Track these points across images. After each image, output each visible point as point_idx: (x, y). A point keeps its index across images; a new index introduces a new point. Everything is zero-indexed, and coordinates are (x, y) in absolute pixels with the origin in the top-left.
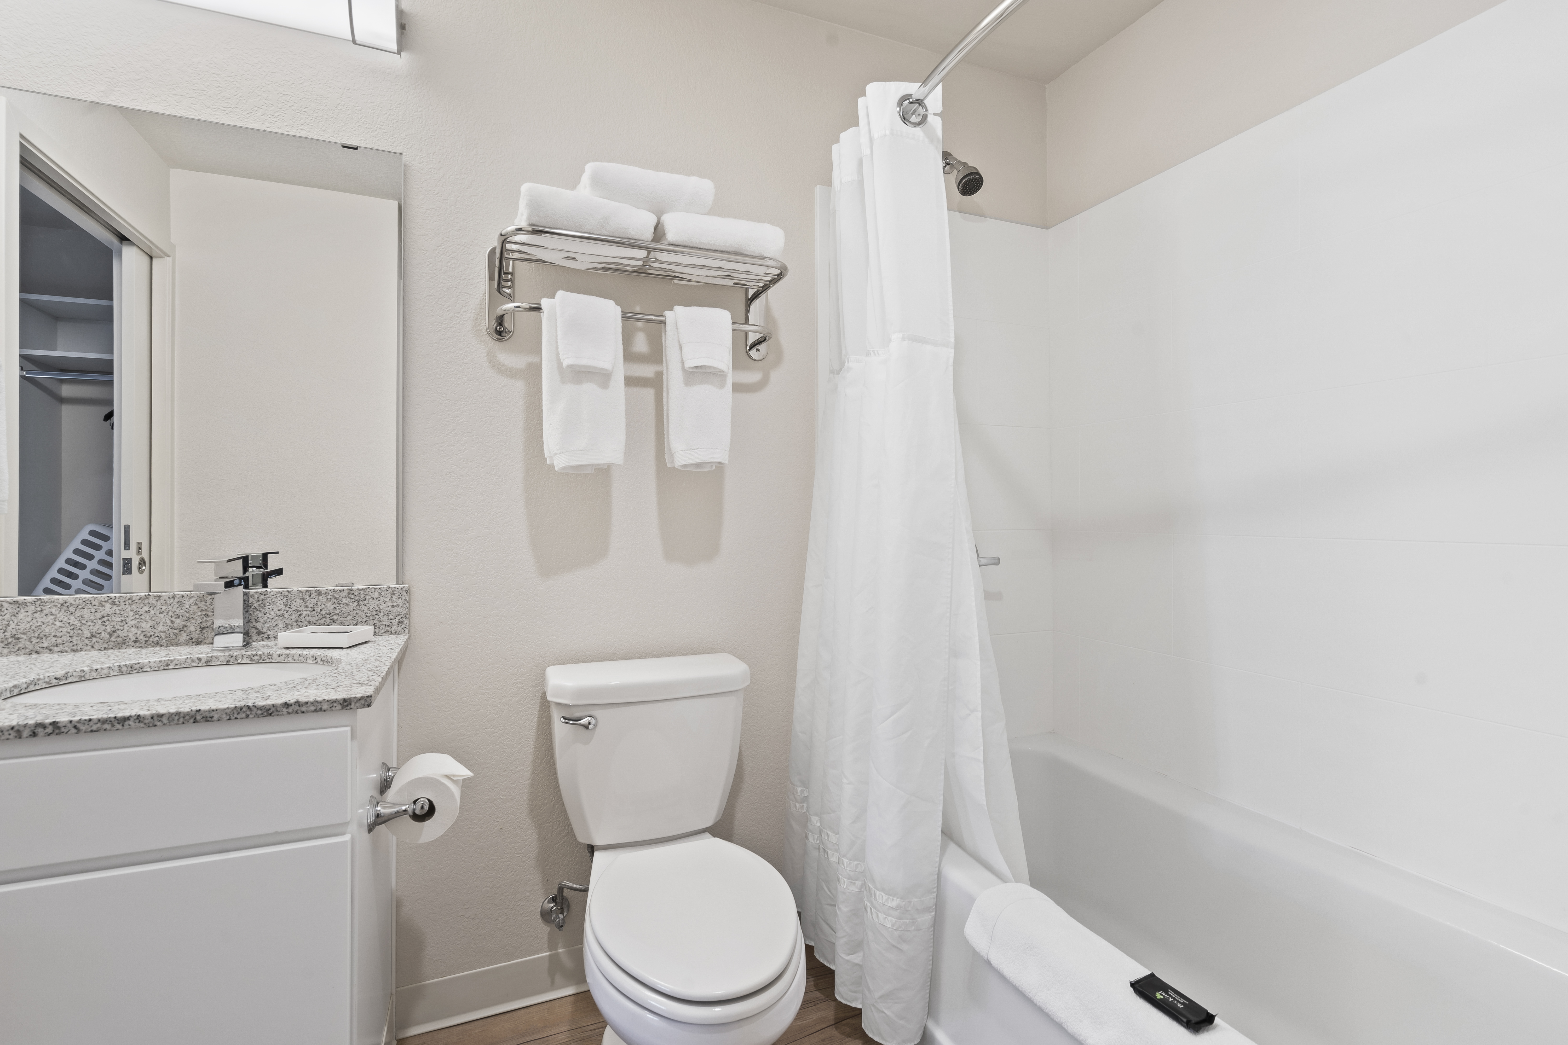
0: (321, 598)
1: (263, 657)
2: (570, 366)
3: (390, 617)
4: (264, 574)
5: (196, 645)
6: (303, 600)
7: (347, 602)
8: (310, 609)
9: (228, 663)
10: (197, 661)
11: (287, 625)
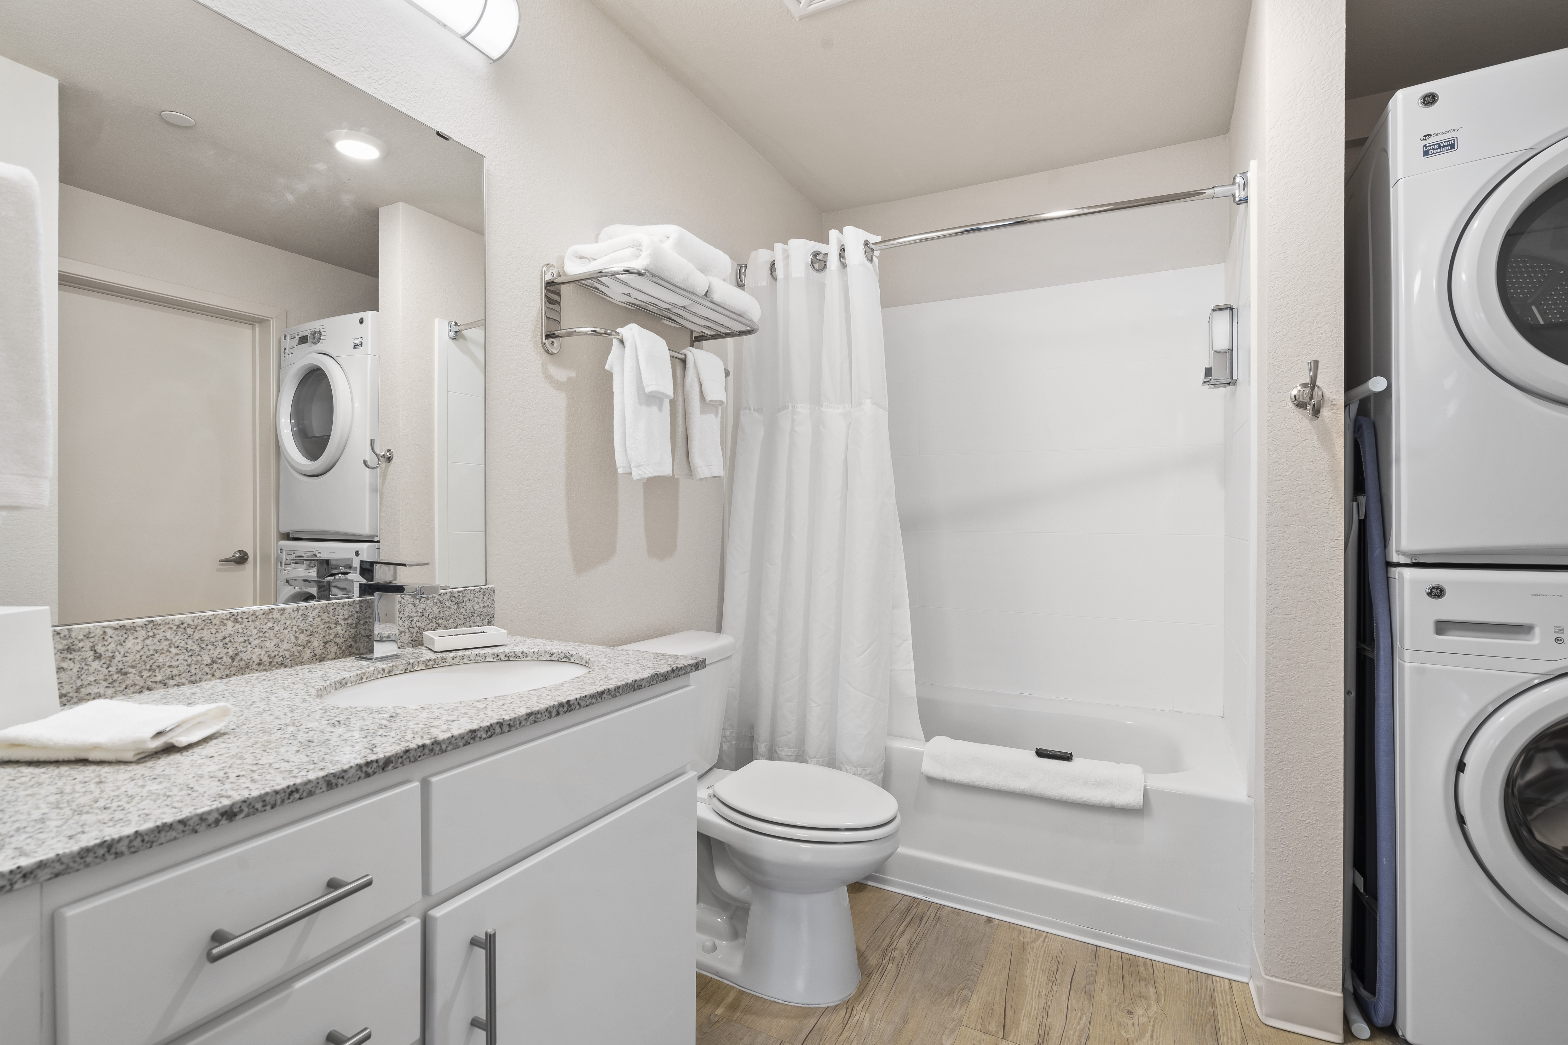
6: (414, 605)
7: (449, 605)
8: (420, 614)
9: (406, 671)
10: (382, 672)
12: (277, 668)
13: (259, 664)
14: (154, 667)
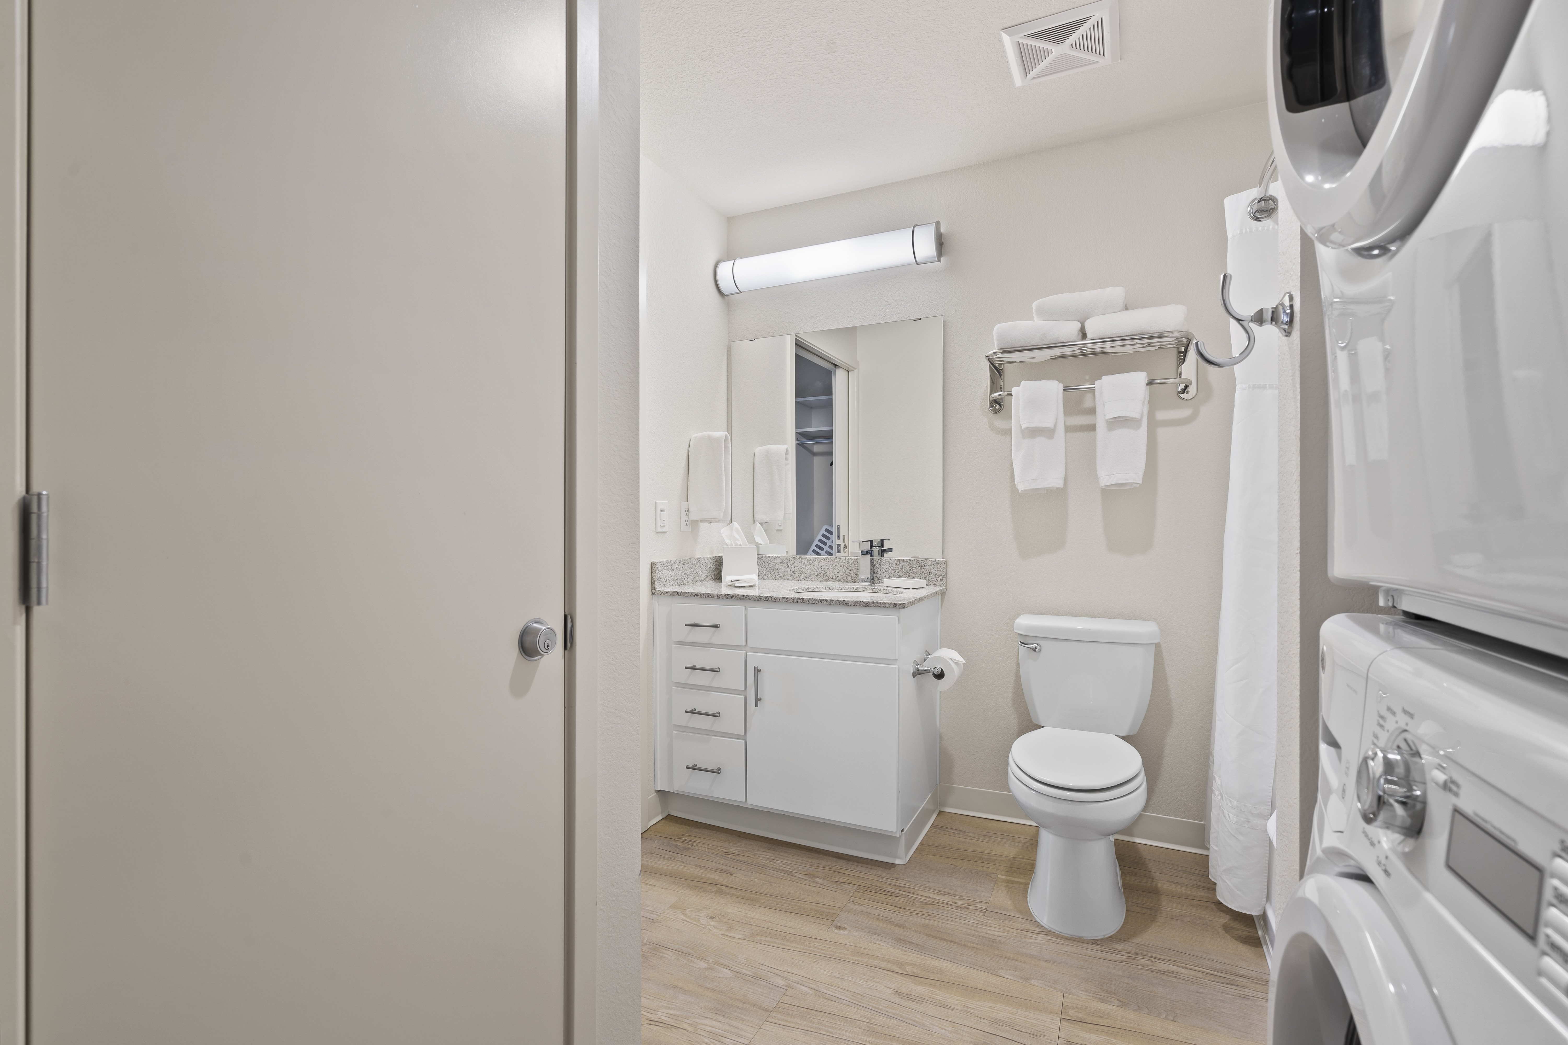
0: (903, 564)
2: (1027, 428)
3: (937, 576)
4: (881, 550)
5: (854, 582)
6: (895, 564)
7: (916, 566)
8: (899, 569)
9: (864, 591)
10: (853, 589)
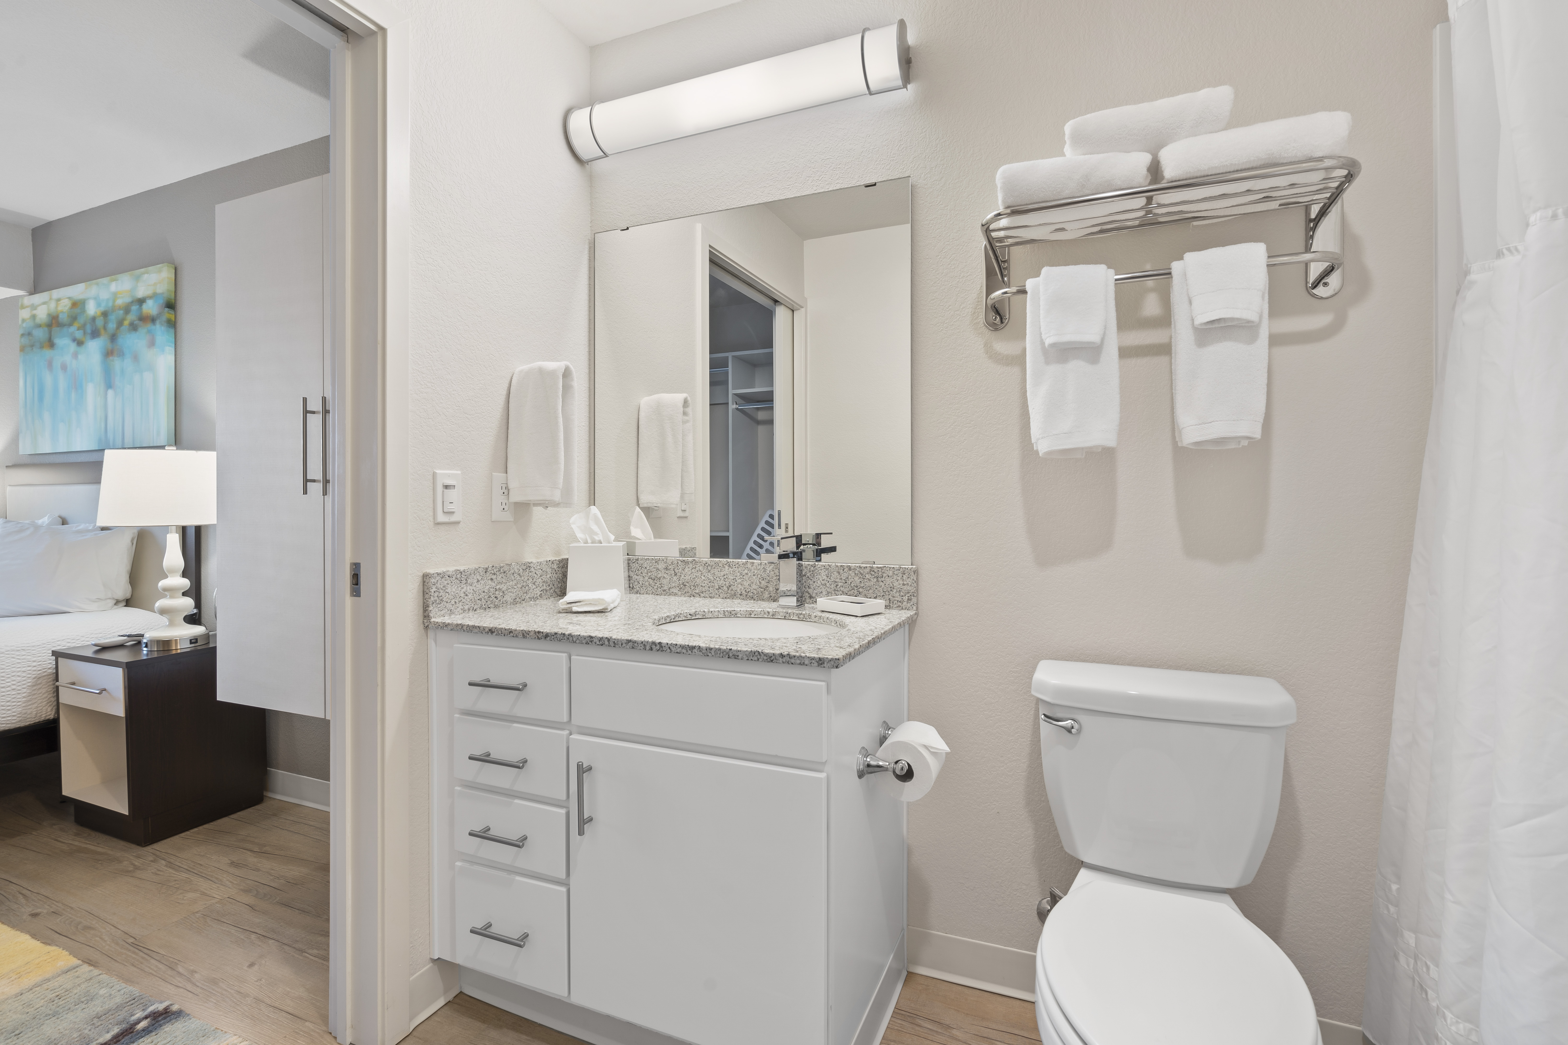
0: (851, 572)
1: (805, 616)
2: (1054, 346)
3: (902, 594)
5: (774, 601)
6: (839, 573)
7: (869, 578)
8: (844, 581)
9: (785, 618)
10: (767, 614)
11: (828, 593)
12: (750, 600)
13: (741, 595)
14: (695, 585)
